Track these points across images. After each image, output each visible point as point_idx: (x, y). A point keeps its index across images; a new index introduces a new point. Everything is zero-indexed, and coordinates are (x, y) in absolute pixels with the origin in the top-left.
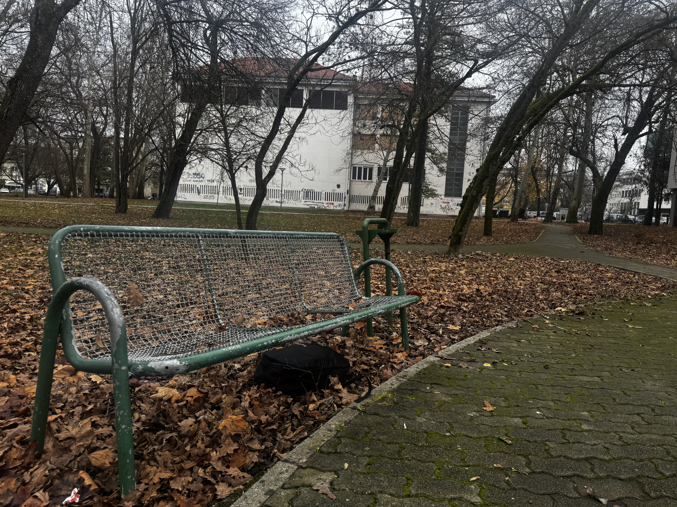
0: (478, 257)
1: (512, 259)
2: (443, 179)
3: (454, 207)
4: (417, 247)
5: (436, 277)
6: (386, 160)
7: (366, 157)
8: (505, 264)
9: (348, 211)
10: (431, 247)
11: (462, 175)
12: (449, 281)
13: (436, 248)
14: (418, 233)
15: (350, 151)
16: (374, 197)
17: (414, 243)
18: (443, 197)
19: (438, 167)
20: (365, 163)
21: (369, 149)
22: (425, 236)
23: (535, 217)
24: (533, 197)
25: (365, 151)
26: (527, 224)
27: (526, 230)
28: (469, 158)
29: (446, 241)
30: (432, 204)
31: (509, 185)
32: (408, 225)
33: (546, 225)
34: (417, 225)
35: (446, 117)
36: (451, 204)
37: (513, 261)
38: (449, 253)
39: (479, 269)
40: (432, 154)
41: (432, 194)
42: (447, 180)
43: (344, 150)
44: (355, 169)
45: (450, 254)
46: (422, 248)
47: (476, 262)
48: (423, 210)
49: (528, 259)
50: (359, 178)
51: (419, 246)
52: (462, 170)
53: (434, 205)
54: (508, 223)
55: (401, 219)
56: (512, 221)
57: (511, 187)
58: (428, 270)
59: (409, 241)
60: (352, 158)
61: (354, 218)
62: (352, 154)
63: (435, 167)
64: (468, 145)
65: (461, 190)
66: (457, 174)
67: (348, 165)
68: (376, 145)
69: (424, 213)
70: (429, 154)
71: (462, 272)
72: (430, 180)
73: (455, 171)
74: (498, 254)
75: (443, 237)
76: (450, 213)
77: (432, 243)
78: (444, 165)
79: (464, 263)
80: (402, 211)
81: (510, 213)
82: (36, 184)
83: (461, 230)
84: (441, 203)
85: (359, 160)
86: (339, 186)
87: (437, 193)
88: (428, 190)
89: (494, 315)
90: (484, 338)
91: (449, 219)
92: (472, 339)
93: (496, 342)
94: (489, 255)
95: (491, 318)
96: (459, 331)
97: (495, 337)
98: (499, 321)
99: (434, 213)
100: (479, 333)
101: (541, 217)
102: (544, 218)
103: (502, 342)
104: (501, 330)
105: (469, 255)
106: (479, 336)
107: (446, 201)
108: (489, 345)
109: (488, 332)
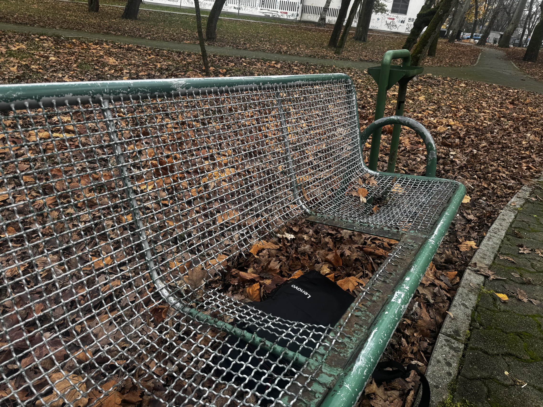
0: (431, 81)
1: (463, 85)
3: (398, 24)
8: (458, 90)
9: (300, 21)
14: (366, 48)
16: (326, 9)
17: (366, 61)
18: (389, 12)
23: (468, 38)
24: (471, 19)
26: (462, 46)
27: (463, 52)
30: (378, 19)
32: (356, 39)
33: (481, 48)
34: (364, 41)
36: (396, 20)
37: (465, 88)
39: (436, 96)
41: (383, 10)
47: (431, 86)
48: (371, 25)
49: (479, 86)
53: (380, 20)
54: (445, 43)
56: (449, 41)
58: (389, 95)
61: (306, 29)
65: (407, 7)
69: (373, 28)
71: (422, 98)
74: (448, 79)
76: (394, 30)
79: (420, 87)
81: (446, 33)
83: (420, 52)
84: (386, 19)
87: (386, 8)
88: (379, 4)
89: (499, 176)
90: (512, 223)
91: (393, 36)
92: (500, 227)
93: (529, 231)
94: (440, 79)
95: (498, 182)
96: (470, 204)
97: (523, 221)
98: (510, 188)
99: (379, 29)
100: (501, 214)
101: (475, 39)
102: (477, 41)
103: (537, 233)
104: (521, 207)
105: (422, 78)
106: (504, 220)
107: (392, 17)
108: (526, 240)
109: (509, 211)
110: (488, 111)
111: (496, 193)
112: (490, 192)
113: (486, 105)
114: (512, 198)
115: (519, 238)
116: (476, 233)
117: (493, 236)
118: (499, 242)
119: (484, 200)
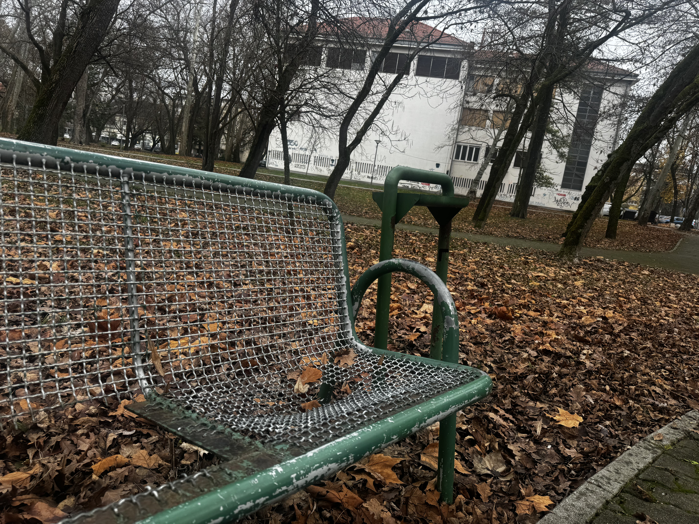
0: (600, 264)
1: (647, 272)
2: (562, 166)
3: (571, 201)
4: (519, 242)
5: (540, 287)
6: (496, 140)
7: (474, 134)
8: (637, 278)
10: (538, 244)
11: (585, 164)
12: (559, 297)
13: (545, 247)
14: (523, 225)
15: (457, 126)
16: (476, 182)
17: (516, 237)
18: (559, 187)
19: (558, 152)
20: (472, 141)
21: (478, 125)
22: (532, 231)
23: (667, 222)
24: (669, 199)
25: (474, 128)
26: (658, 230)
27: (658, 237)
28: (596, 144)
29: (558, 239)
30: (545, 195)
31: (639, 184)
32: (513, 215)
33: (683, 233)
34: (523, 217)
35: (575, 93)
36: (567, 197)
37: (648, 275)
38: (561, 254)
39: (602, 282)
40: (553, 135)
41: (547, 183)
42: (566, 168)
43: (449, 125)
44: (459, 147)
45: (562, 257)
46: (525, 244)
47: (598, 271)
48: (533, 201)
49: (670, 276)
50: (463, 158)
51: (522, 241)
52: (587, 159)
53: (547, 196)
54: (634, 225)
55: (505, 209)
56: (640, 224)
57: (641, 185)
58: (530, 276)
59: (510, 234)
60: (457, 135)
62: (458, 130)
63: (555, 152)
64: (599, 127)
65: (582, 182)
66: (579, 164)
67: (451, 142)
68: (488, 121)
69: (534, 204)
70: (549, 136)
71: (579, 283)
72: (547, 166)
73: (577, 159)
74: (626, 264)
75: (554, 233)
76: (565, 208)
77: (540, 240)
78: (566, 150)
79: (581, 270)
80: (508, 200)
81: (636, 215)
82: (143, 139)
83: (582, 226)
84: (555, 195)
85: (465, 138)
86: (438, 165)
87: (552, 182)
88: (543, 177)
89: (648, 390)
90: (641, 471)
91: (564, 214)
92: (614, 476)
93: (672, 490)
94: (614, 263)
95: (643, 399)
96: (579, 430)
97: (666, 469)
98: (661, 410)
99: (546, 206)
100: (628, 452)
101: (676, 223)
102: (679, 225)
103: (689, 496)
104: (673, 444)
105: (587, 261)
106: (628, 463)
107: (562, 193)
108: (659, 507)
109: (646, 448)
110: (675, 306)
111: (635, 417)
112: (624, 413)
113: (674, 299)
114: (661, 427)
115: (647, 500)
116: (569, 483)
117: (592, 492)
118: (598, 504)
119: (606, 426)
